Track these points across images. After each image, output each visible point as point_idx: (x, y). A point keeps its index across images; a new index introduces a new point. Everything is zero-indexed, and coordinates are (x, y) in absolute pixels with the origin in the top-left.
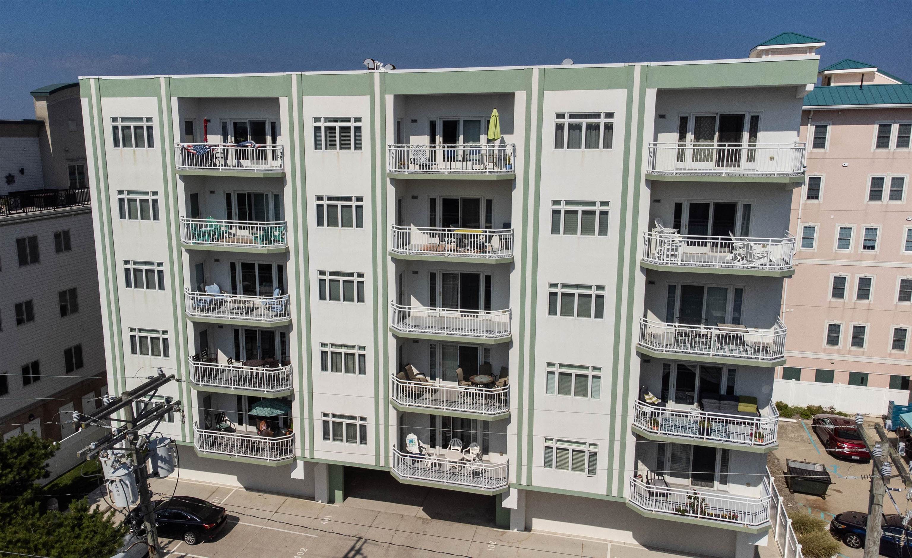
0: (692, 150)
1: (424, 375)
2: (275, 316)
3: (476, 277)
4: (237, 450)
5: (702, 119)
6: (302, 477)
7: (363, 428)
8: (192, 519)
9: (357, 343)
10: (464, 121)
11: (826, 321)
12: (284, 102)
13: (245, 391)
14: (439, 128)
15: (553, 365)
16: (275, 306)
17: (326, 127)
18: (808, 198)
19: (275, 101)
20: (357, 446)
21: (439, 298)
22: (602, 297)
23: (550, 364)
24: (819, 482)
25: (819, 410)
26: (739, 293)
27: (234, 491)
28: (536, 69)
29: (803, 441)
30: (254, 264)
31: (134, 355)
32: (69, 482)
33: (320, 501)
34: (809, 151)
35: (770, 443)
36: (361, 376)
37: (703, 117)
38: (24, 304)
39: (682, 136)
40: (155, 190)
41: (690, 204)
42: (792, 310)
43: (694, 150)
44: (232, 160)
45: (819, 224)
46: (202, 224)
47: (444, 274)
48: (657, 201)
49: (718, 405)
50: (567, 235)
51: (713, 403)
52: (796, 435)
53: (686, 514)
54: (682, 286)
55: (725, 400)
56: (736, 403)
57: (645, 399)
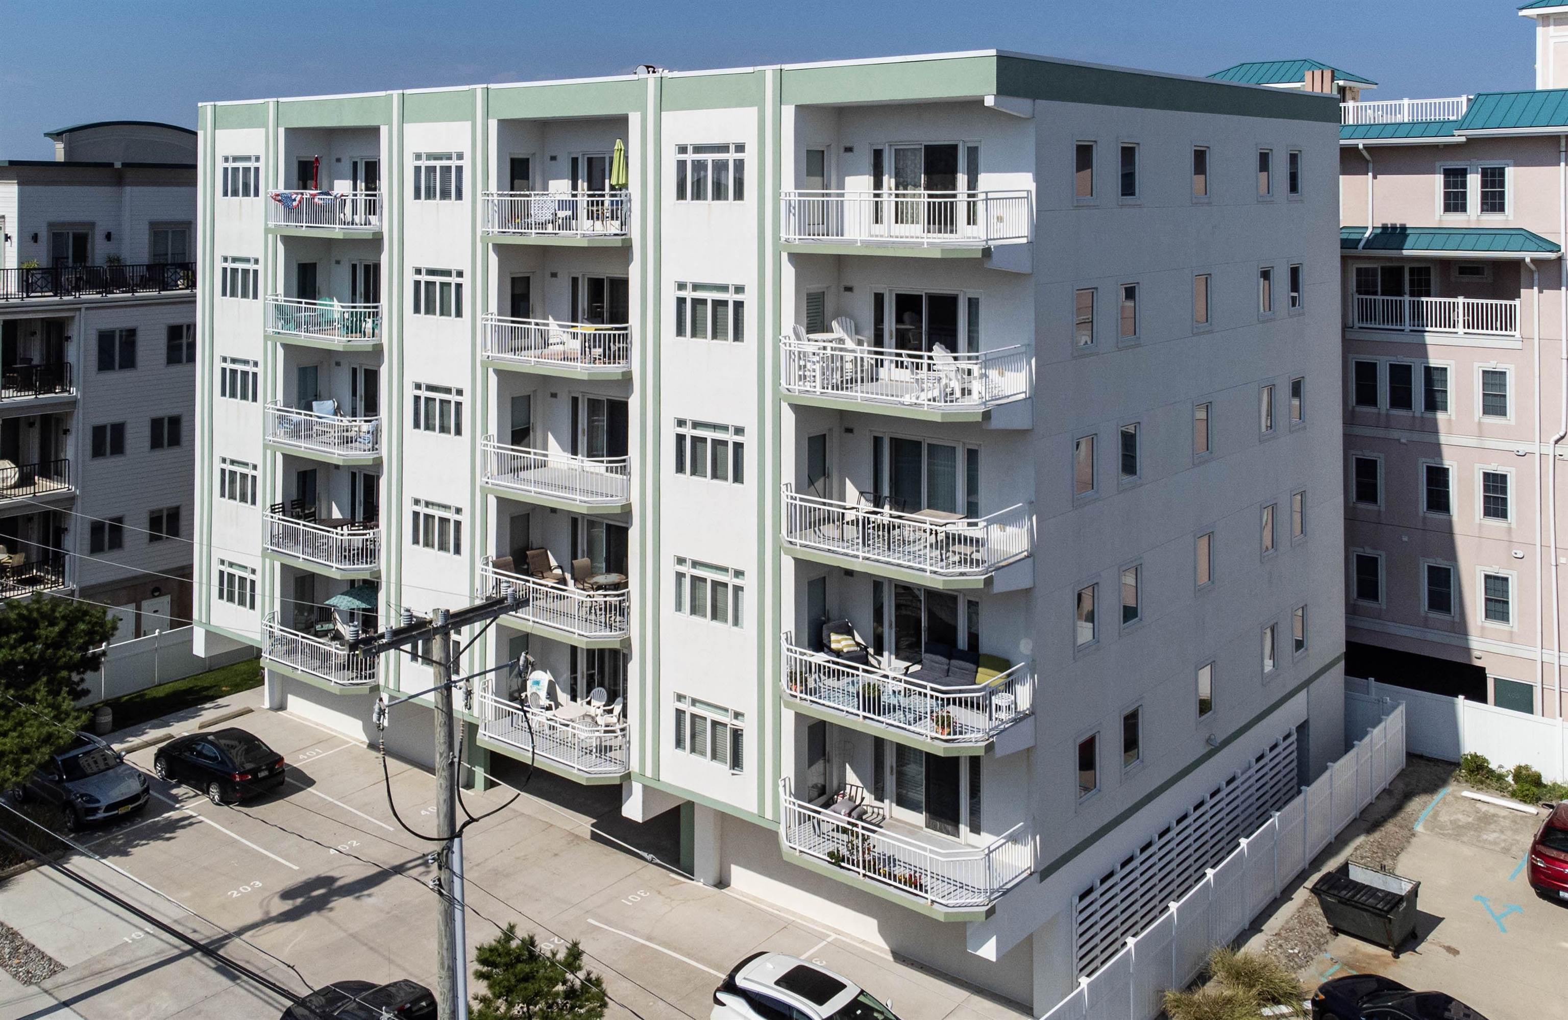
0: (893, 203)
1: (564, 571)
5: (904, 152)
9: (453, 502)
13: (314, 565)
14: (582, 169)
15: (684, 560)
17: (426, 168)
21: (582, 440)
22: (742, 446)
23: (679, 560)
27: (349, 745)
28: (651, 79)
29: (1506, 850)
31: (222, 499)
36: (456, 556)
37: (904, 149)
39: (878, 180)
40: (256, 256)
41: (896, 295)
47: (588, 397)
48: (849, 289)
49: (946, 667)
50: (694, 339)
51: (937, 663)
52: (1503, 837)
53: (843, 864)
54: (891, 439)
55: (956, 658)
56: (973, 666)
57: (830, 641)
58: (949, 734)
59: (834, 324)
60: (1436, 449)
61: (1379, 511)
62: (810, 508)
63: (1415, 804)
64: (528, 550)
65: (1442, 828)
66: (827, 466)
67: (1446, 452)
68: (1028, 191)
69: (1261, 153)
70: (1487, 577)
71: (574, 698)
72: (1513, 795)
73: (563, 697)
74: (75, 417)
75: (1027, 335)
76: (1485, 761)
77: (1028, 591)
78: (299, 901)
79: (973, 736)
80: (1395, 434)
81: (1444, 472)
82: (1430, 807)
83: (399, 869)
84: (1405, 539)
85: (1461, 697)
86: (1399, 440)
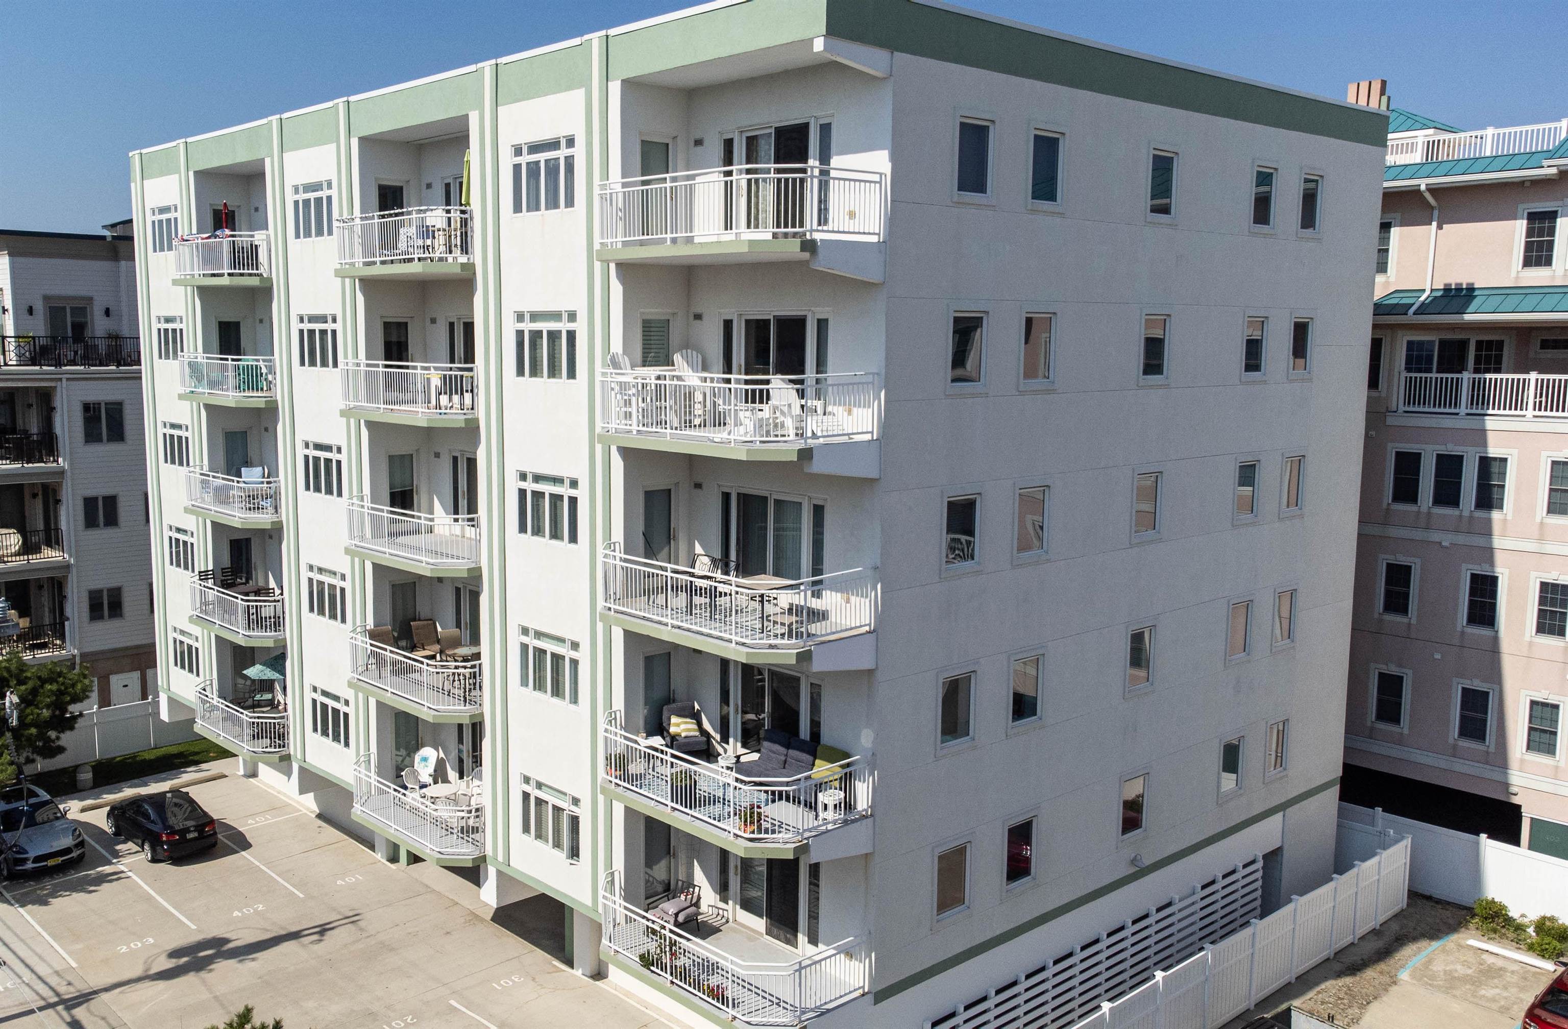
5: (755, 140)
7: (346, 718)
9: (338, 568)
14: (454, 196)
15: (528, 630)
17: (303, 202)
20: (341, 748)
21: (462, 504)
22: (575, 500)
23: (523, 630)
27: (299, 813)
28: (487, 68)
31: (172, 567)
33: (380, 855)
36: (342, 626)
37: (756, 136)
40: (181, 314)
41: (746, 321)
47: (468, 459)
48: (698, 317)
49: (783, 758)
50: (533, 379)
51: (774, 753)
52: (1505, 994)
53: (652, 968)
54: (738, 494)
55: (794, 748)
56: (811, 758)
57: (669, 724)
58: (753, 832)
59: (677, 358)
60: (1488, 553)
61: (1409, 624)
62: (649, 573)
63: (1408, 950)
64: (415, 620)
65: (1433, 977)
66: (672, 526)
67: (1499, 557)
68: (881, 174)
69: (1259, 173)
70: (1533, 703)
71: (461, 777)
72: (1531, 948)
73: (452, 775)
74: (64, 486)
75: (876, 362)
76: (1503, 907)
77: (870, 672)
78: (184, 960)
79: (780, 835)
80: (1435, 536)
81: (1493, 581)
82: (1424, 953)
83: (295, 936)
84: (1438, 656)
85: (1483, 836)
86: (1440, 543)
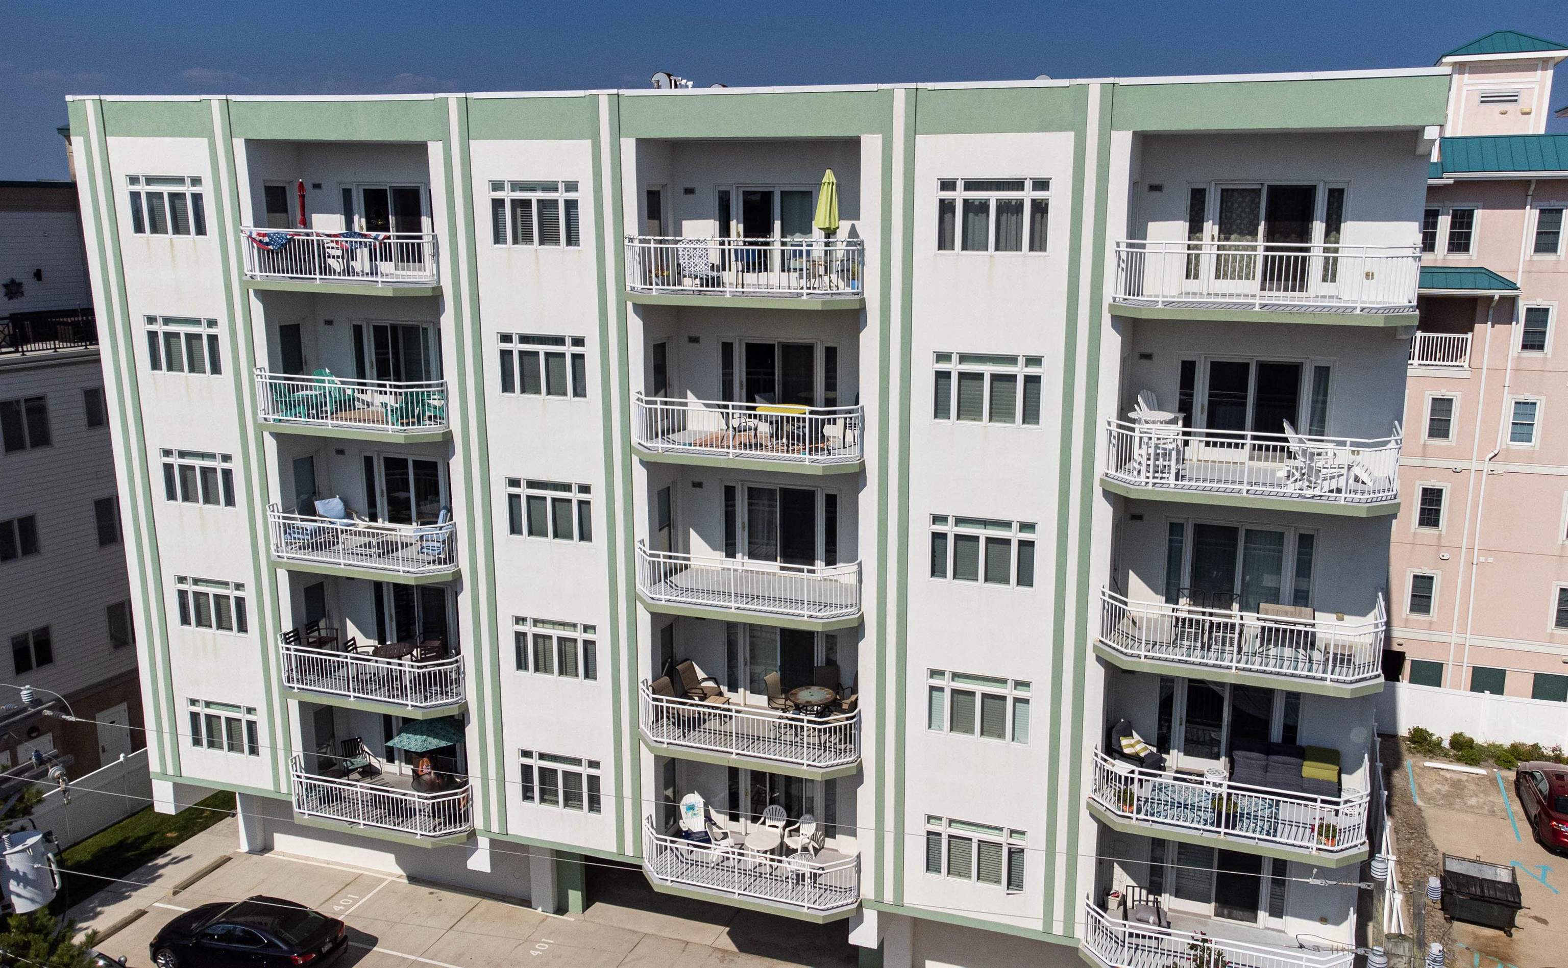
0: (1214, 258)
1: (716, 682)
2: (429, 563)
3: (808, 497)
4: (364, 813)
5: (1236, 194)
6: (487, 869)
7: (594, 782)
8: (271, 944)
9: (581, 620)
10: (782, 192)
11: (1555, 583)
12: (435, 151)
13: (373, 704)
14: (737, 206)
15: (941, 673)
16: (430, 544)
17: (513, 201)
18: (1525, 347)
19: (418, 150)
20: (583, 814)
21: (742, 537)
22: (1031, 544)
23: (934, 673)
24: (1496, 904)
25: (1534, 752)
26: (1306, 542)
27: (387, 882)
28: (900, 91)
29: (1493, 813)
30: (406, 460)
31: (186, 627)
32: (88, 857)
33: (540, 909)
34: (1528, 258)
35: (1351, 847)
36: (588, 682)
37: (1237, 190)
38: (16, 524)
39: (1195, 229)
40: (212, 316)
41: (1212, 363)
42: (1490, 560)
43: (1219, 256)
44: (362, 261)
45: (1543, 398)
46: (297, 385)
47: (750, 489)
48: (1147, 357)
49: (1264, 763)
50: (961, 422)
51: (1253, 759)
52: (1481, 800)
54: (1195, 525)
55: (1276, 754)
63: (1399, 780)
65: (1434, 799)
70: (1415, 578)
71: (734, 818)
73: (722, 820)
76: (1427, 733)
82: (1411, 781)
